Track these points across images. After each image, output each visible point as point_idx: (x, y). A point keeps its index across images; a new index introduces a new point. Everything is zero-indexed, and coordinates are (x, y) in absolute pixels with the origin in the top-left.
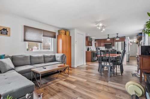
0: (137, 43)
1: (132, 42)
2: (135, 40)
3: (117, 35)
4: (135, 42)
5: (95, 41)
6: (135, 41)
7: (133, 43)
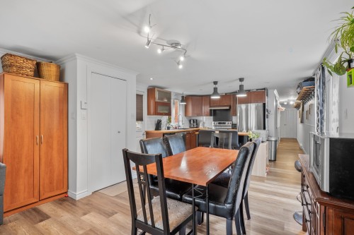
0: (297, 107)
1: (285, 103)
2: (293, 99)
3: (240, 83)
4: (291, 103)
5: (182, 101)
6: (293, 101)
7: (287, 106)
